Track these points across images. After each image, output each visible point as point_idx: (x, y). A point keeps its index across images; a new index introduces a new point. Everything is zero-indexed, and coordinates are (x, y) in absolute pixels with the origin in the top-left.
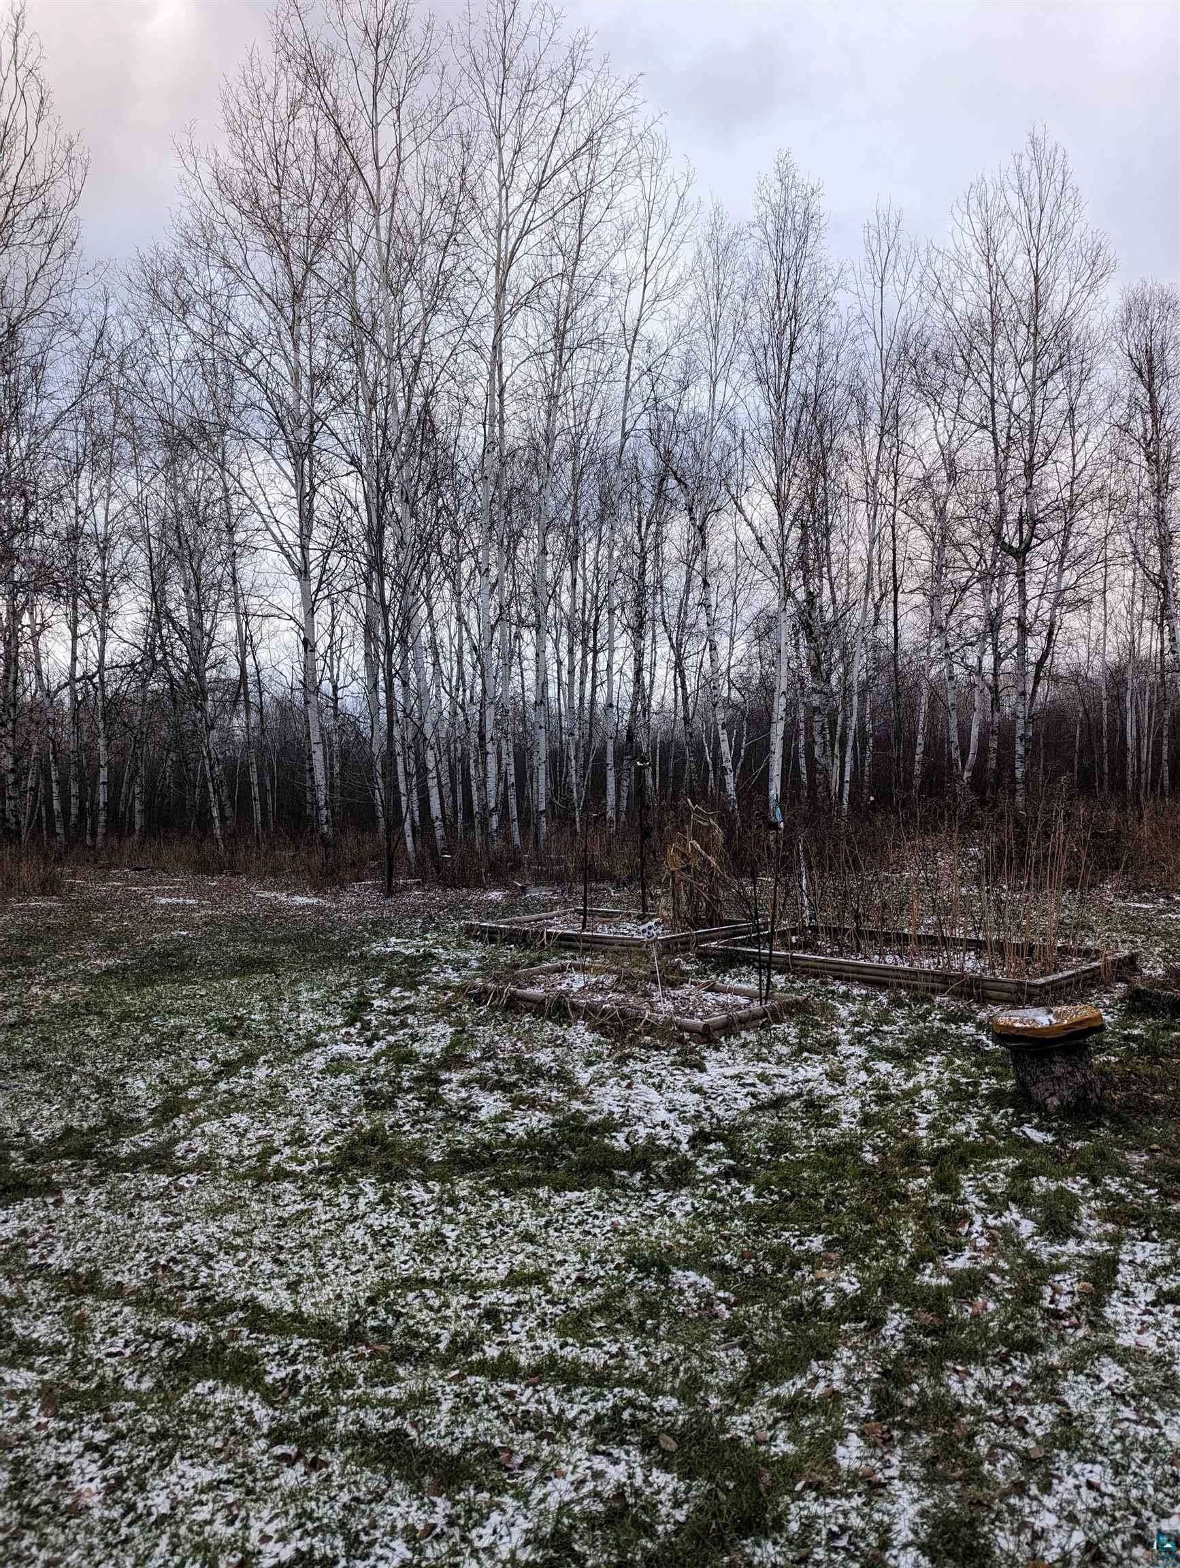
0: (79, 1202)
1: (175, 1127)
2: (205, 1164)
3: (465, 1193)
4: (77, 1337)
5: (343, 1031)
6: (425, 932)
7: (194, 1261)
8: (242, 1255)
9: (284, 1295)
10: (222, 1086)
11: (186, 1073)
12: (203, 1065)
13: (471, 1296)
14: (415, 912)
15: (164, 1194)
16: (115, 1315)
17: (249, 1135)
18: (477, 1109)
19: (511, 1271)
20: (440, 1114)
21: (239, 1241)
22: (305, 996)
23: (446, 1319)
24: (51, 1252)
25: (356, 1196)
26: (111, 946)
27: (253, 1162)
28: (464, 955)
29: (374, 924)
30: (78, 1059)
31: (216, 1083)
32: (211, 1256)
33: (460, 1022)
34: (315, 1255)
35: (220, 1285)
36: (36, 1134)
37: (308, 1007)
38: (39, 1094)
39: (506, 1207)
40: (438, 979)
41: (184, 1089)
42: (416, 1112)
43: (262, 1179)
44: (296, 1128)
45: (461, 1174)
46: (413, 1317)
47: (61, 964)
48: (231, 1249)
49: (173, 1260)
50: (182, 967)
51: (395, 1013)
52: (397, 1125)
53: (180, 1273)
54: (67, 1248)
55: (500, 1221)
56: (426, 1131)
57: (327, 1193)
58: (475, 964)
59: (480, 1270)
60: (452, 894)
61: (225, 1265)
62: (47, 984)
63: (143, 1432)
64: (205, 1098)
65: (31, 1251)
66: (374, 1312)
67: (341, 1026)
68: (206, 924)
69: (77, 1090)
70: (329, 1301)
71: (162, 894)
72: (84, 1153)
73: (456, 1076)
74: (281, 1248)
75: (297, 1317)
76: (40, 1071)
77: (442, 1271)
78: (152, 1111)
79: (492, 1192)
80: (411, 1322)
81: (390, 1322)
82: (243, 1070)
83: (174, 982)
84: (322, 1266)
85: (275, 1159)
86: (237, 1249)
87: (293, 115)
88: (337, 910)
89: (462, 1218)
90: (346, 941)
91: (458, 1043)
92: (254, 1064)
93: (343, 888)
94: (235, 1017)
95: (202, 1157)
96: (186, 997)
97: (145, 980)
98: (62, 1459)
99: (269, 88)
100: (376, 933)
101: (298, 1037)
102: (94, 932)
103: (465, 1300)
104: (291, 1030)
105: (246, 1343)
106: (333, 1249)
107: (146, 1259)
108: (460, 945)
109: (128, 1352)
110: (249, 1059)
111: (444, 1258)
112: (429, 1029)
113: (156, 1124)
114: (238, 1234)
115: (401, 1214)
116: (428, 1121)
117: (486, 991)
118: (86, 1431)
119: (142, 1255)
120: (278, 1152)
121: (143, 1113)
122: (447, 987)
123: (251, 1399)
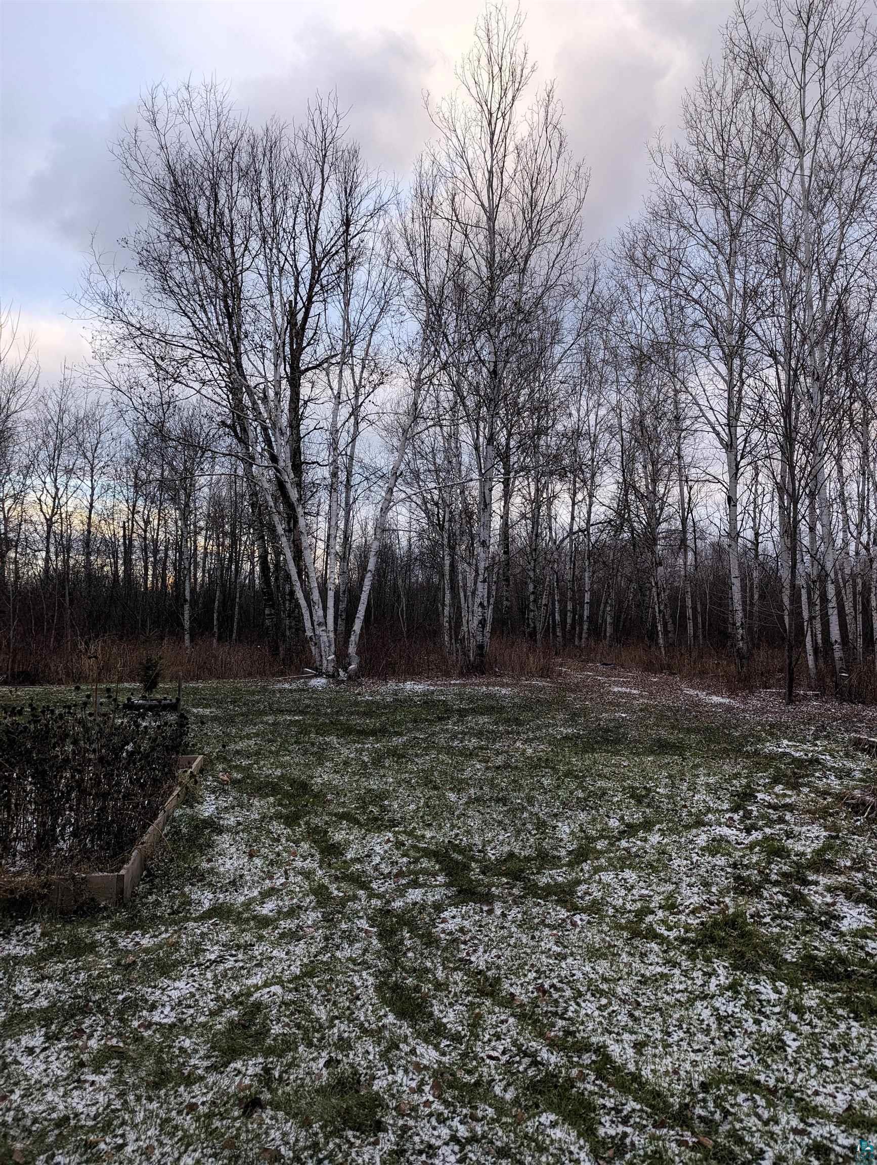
0: (504, 915)
1: (582, 870)
2: (595, 908)
3: (813, 1003)
4: (471, 1032)
5: (727, 816)
6: (816, 739)
7: (568, 993)
8: (604, 1001)
9: (630, 1052)
10: (624, 844)
11: (599, 827)
12: (614, 823)
13: (802, 1120)
14: (810, 720)
15: (561, 925)
16: (502, 1022)
17: (634, 892)
18: (840, 918)
19: (850, 1108)
20: (800, 914)
21: (605, 987)
22: (702, 780)
23: (772, 1134)
24: (475, 951)
25: (709, 975)
26: (573, 718)
27: (631, 916)
28: (850, 765)
29: (772, 726)
30: (530, 800)
31: (619, 840)
32: (580, 994)
33: (835, 828)
34: (664, 1021)
35: (583, 1023)
36: (491, 854)
37: (703, 790)
38: (500, 823)
39: (854, 1033)
40: (820, 784)
41: (594, 840)
42: (779, 906)
43: (636, 934)
44: (670, 896)
45: (813, 981)
46: (741, 1121)
47: (539, 728)
48: (598, 993)
49: (553, 986)
50: (617, 741)
51: (775, 807)
52: (757, 915)
53: (556, 1001)
54: (485, 952)
55: (845, 1046)
56: (786, 928)
57: (686, 964)
58: (858, 775)
59: (817, 1093)
60: (847, 707)
61: (589, 1007)
62: (525, 742)
63: (491, 1142)
64: (608, 851)
65: (463, 946)
66: (704, 1100)
67: (727, 811)
68: (641, 710)
69: (524, 824)
70: (667, 1073)
71: (616, 683)
72: (516, 876)
73: (823, 880)
74: (638, 1004)
75: (636, 1077)
76: (505, 805)
77: (777, 1080)
78: (570, 853)
79: (840, 1012)
80: (738, 1126)
81: (717, 1116)
82: (641, 834)
83: (608, 752)
84: (669, 1034)
85: (649, 918)
86: (602, 993)
87: (736, 101)
88: (743, 711)
89: (806, 1029)
90: (745, 737)
91: (830, 847)
92: (650, 830)
93: (752, 692)
94: (645, 788)
95: (594, 902)
96: (614, 765)
97: (589, 748)
98: (433, 1141)
99: (718, 87)
100: (772, 734)
101: (690, 814)
102: (566, 707)
103: (795, 1122)
104: (685, 806)
105: (590, 1087)
106: (681, 1020)
107: (535, 979)
108: (847, 755)
109: (504, 1058)
110: (647, 825)
111: (781, 1067)
112: (804, 829)
113: (570, 864)
114: (605, 980)
115: (746, 1006)
116: (788, 919)
117: (864, 803)
118: (455, 1123)
119: (533, 975)
120: (653, 912)
121: (563, 853)
122: (825, 793)
123: (581, 1148)
